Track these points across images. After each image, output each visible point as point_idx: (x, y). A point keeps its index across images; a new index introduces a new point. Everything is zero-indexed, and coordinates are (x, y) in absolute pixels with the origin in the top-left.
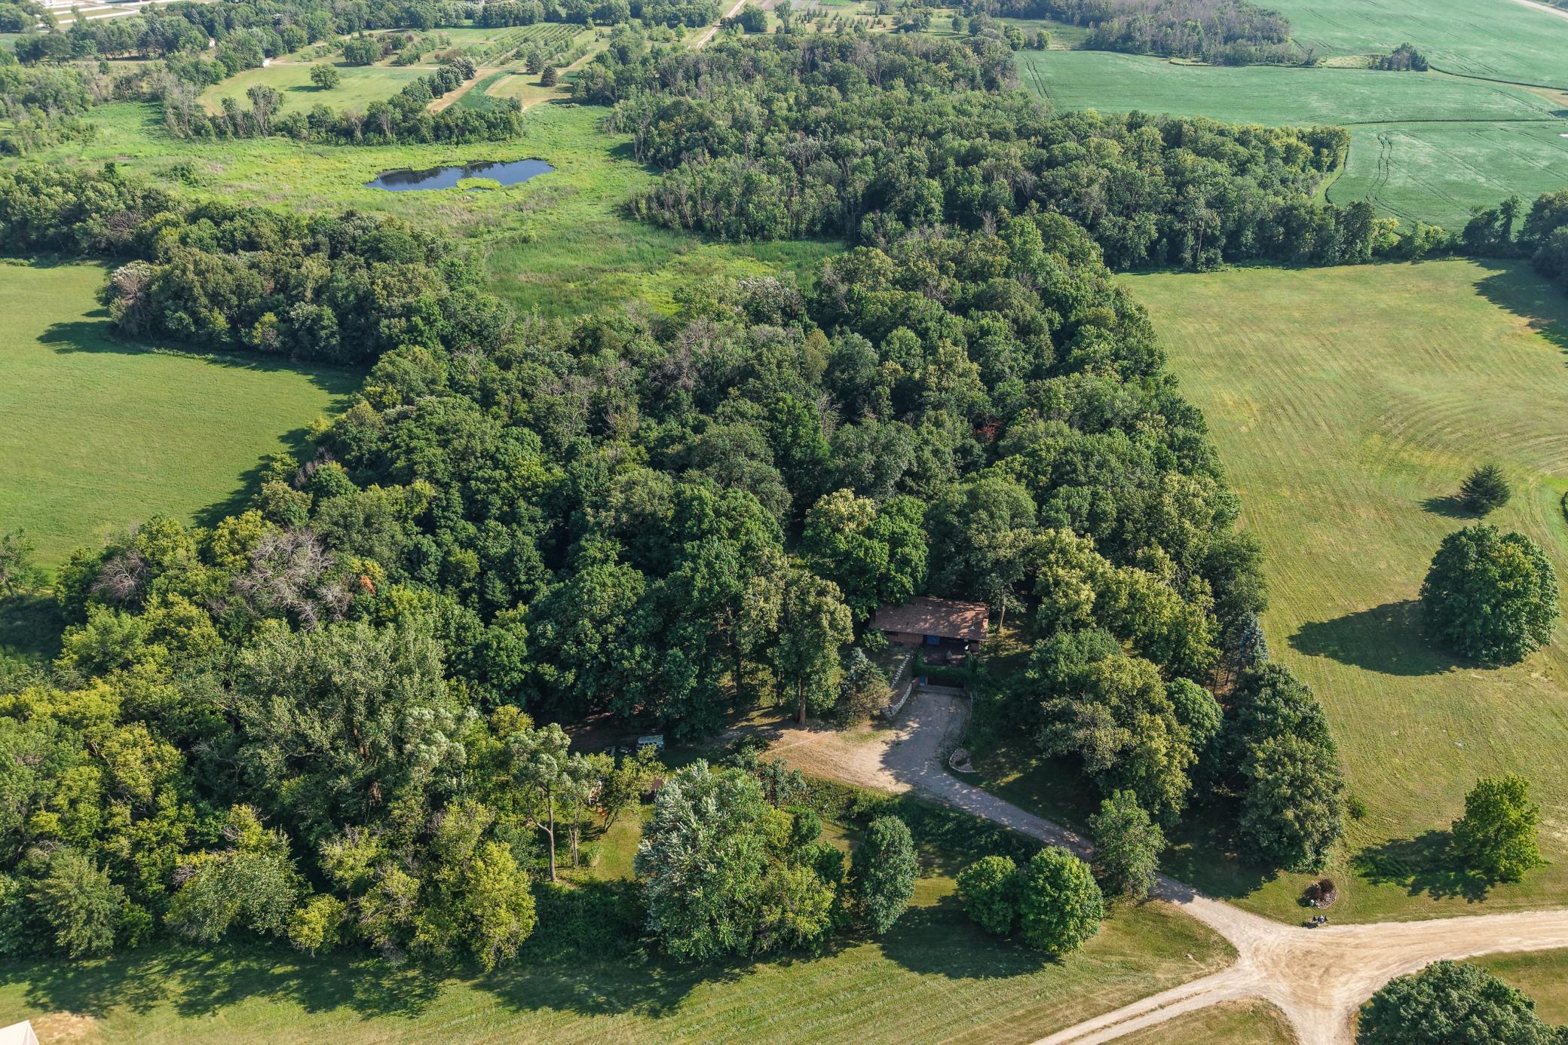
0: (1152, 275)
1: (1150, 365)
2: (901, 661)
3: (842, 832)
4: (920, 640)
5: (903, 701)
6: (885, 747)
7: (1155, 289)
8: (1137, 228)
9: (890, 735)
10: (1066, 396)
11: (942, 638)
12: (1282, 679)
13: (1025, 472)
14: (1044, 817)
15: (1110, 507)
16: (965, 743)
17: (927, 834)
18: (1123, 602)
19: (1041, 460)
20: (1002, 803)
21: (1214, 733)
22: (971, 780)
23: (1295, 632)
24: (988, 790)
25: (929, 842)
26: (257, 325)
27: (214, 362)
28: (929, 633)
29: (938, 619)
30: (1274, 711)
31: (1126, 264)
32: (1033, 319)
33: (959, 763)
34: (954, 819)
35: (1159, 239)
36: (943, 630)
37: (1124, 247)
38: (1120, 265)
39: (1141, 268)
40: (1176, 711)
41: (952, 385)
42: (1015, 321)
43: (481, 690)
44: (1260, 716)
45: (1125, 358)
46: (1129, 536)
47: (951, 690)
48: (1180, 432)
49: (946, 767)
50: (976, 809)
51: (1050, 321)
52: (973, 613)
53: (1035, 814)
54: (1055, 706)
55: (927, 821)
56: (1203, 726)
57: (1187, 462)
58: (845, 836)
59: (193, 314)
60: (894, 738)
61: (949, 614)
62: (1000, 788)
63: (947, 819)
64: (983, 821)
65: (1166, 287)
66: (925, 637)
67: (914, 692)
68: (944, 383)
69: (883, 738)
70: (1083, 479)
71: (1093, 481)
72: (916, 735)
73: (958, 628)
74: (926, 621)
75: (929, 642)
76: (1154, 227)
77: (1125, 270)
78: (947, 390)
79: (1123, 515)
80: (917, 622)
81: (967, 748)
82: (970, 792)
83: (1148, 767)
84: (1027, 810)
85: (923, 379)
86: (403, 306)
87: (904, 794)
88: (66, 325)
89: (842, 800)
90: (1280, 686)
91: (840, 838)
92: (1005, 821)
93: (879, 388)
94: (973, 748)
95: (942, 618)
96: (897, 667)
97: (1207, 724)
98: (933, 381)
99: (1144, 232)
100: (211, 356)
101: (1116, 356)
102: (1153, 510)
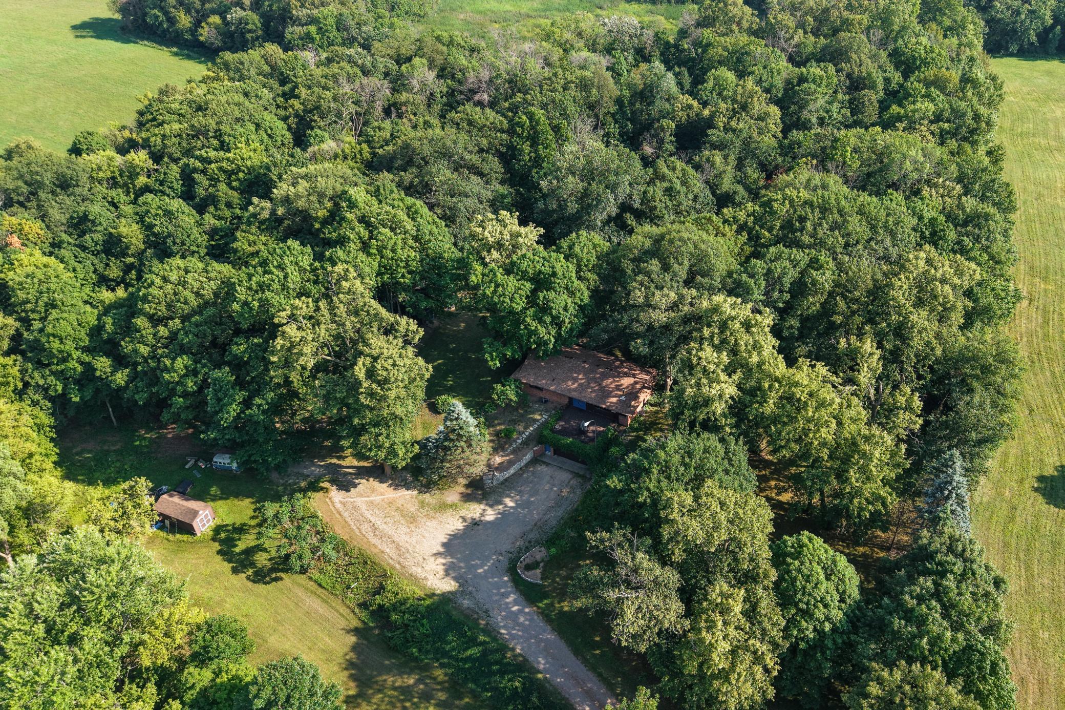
0: (1039, 62)
1: (973, 132)
2: (535, 421)
3: (355, 623)
4: (566, 401)
5: (512, 471)
6: (460, 525)
7: (1035, 74)
8: (1032, 12)
9: (475, 510)
10: (855, 150)
11: (588, 405)
12: (958, 567)
13: (750, 224)
14: (593, 668)
15: (825, 278)
16: (550, 542)
17: (446, 654)
18: (770, 407)
19: (773, 213)
20: (550, 636)
21: (827, 627)
22: (530, 593)
23: (1049, 471)
24: (545, 615)
25: (442, 666)
26: (203, 24)
27: (176, 54)
28: (574, 395)
29: (589, 381)
30: (921, 622)
31: (1014, 48)
32: (869, 74)
33: (528, 568)
34: (483, 643)
35: (1053, 27)
36: (590, 396)
37: (1015, 31)
38: (1007, 49)
39: (1027, 53)
40: (777, 584)
41: (741, 125)
42: (849, 76)
43: (36, 374)
44: (897, 623)
45: (949, 121)
46: (838, 319)
47: (577, 467)
48: (970, 203)
49: (512, 570)
50: (513, 637)
51: (887, 80)
52: (631, 380)
53: (585, 661)
54: (602, 541)
55: (450, 638)
56: (811, 616)
57: (966, 240)
58: (356, 631)
59: (166, 13)
60: (477, 516)
61: (605, 376)
62: (562, 613)
63: (473, 642)
64: (515, 656)
65: (1049, 73)
66: (571, 399)
67: (535, 461)
68: (733, 123)
69: (463, 513)
70: (806, 239)
71: (819, 244)
72: (504, 516)
73: (607, 394)
74: (575, 380)
75: (575, 404)
76: (1049, 13)
77: (1011, 55)
78: (734, 131)
79: (841, 289)
80: (565, 380)
81: (548, 548)
82: (520, 612)
83: (701, 665)
84: (577, 652)
85: (712, 117)
86: (309, 16)
87: (443, 595)
88: (101, 19)
89: (373, 584)
90: (950, 582)
91: (349, 632)
92: (541, 663)
93: (664, 122)
94: (553, 550)
95: (594, 380)
96: (526, 428)
97: (820, 613)
98: (721, 121)
99: (1039, 17)
100: (175, 49)
101: (938, 118)
102: (878, 292)
